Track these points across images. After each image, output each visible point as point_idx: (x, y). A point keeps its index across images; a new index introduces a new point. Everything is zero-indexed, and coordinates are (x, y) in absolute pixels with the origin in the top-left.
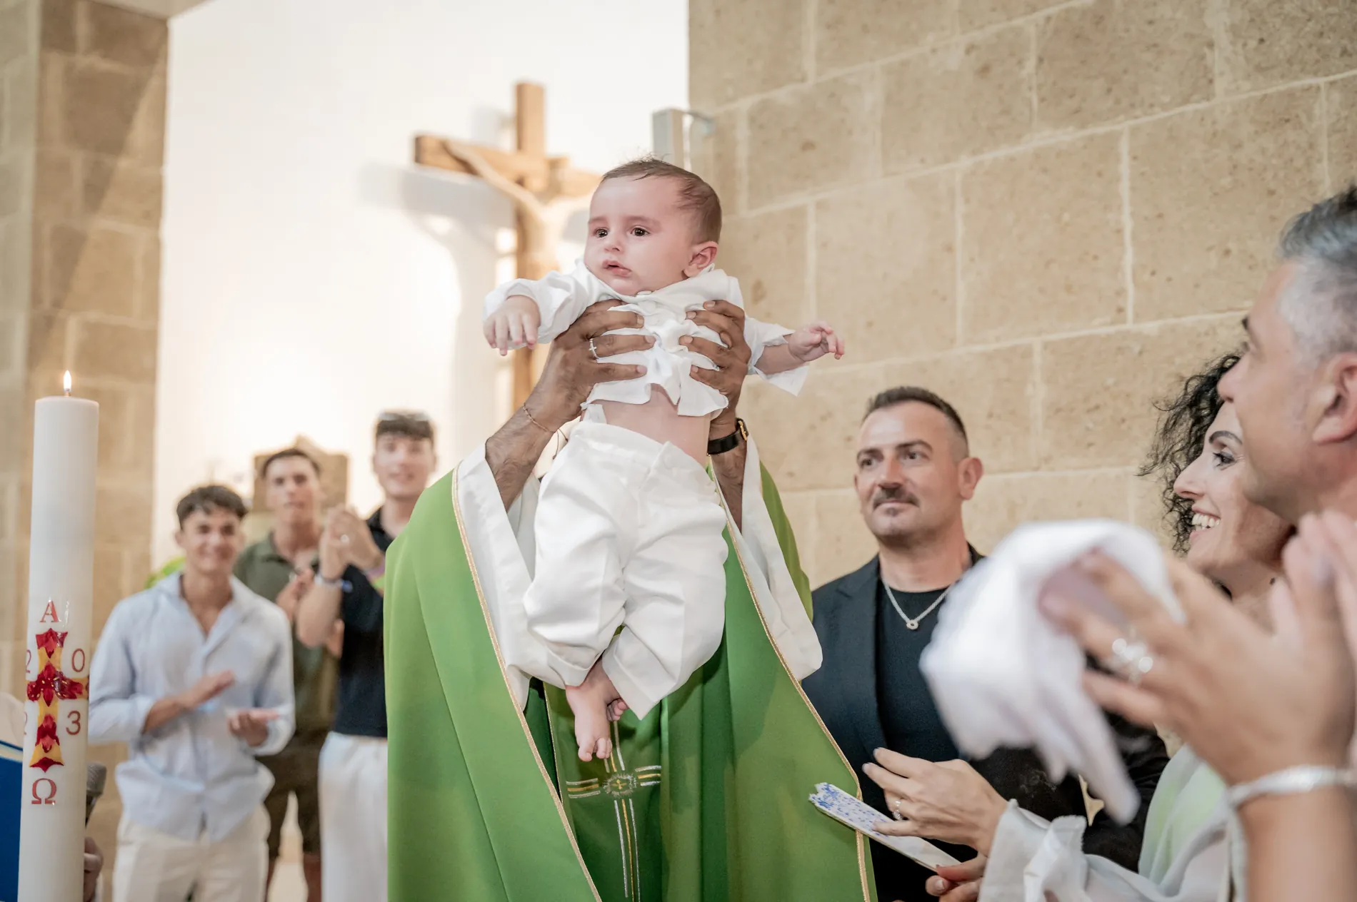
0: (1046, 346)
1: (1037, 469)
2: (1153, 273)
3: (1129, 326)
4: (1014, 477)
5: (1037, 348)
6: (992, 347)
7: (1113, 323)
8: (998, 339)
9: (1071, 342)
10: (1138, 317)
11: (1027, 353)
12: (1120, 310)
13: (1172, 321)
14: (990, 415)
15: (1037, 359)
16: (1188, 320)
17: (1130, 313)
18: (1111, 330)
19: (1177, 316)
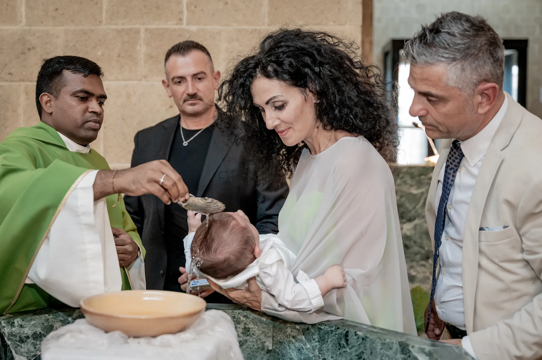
0: (146, 30)
1: (140, 80)
2: (195, 7)
3: (184, 26)
4: (130, 83)
5: (142, 30)
6: (120, 27)
7: (177, 24)
8: (123, 24)
9: (158, 29)
10: (188, 24)
11: (137, 32)
12: (181, 20)
13: (202, 27)
14: (119, 56)
15: (142, 35)
16: (209, 27)
17: (185, 21)
18: (177, 27)
19: (205, 25)
